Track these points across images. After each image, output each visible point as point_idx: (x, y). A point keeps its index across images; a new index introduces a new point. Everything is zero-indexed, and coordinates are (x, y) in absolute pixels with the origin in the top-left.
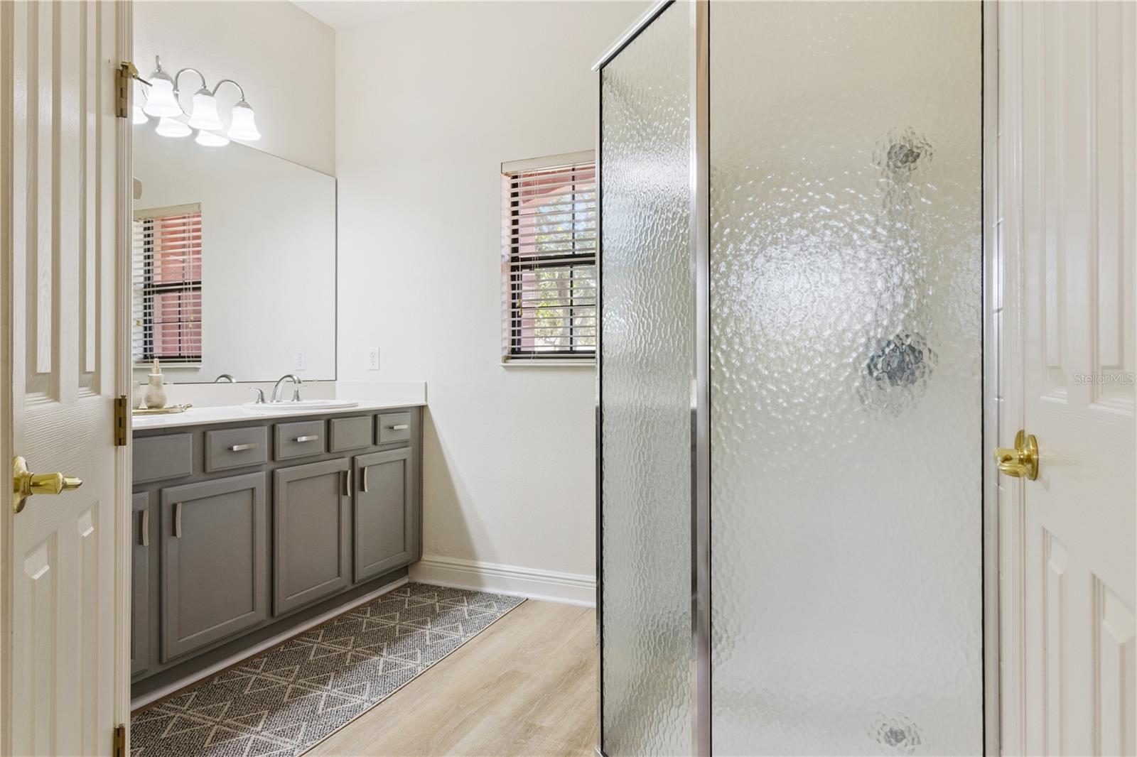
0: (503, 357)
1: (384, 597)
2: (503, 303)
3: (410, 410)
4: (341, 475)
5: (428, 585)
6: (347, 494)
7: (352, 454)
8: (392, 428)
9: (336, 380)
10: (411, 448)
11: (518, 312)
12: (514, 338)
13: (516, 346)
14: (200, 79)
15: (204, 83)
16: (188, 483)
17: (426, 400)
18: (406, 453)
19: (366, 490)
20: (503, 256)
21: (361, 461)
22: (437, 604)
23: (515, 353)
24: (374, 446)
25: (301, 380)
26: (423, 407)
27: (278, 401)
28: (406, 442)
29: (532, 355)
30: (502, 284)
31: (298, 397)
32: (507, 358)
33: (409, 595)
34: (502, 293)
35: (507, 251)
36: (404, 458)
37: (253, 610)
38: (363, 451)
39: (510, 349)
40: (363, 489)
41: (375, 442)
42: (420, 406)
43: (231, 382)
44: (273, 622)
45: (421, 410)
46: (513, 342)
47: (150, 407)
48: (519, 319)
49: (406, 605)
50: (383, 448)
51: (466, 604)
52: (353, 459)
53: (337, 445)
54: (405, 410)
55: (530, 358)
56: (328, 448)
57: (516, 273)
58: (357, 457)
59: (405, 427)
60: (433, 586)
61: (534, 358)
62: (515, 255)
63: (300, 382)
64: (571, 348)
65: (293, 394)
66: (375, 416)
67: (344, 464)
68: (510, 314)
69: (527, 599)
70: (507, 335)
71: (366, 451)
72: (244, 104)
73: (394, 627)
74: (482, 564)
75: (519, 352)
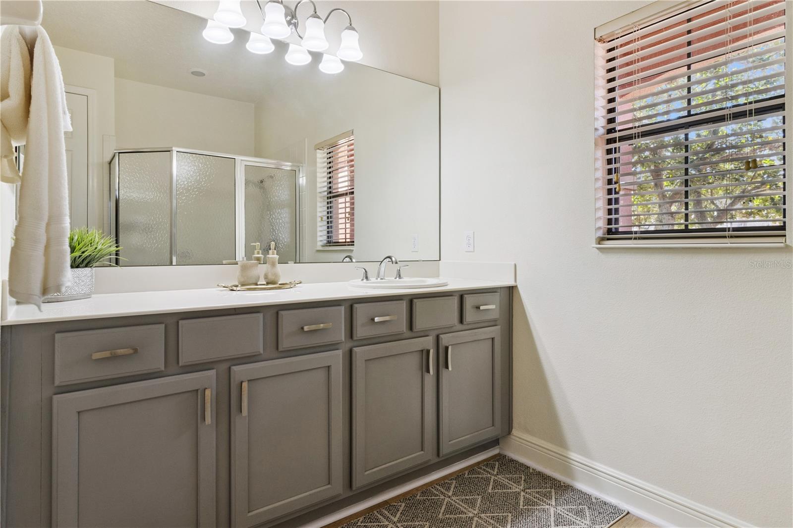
0: (596, 239)
1: (471, 469)
2: (597, 180)
3: (499, 291)
4: (425, 353)
5: (516, 462)
6: (429, 372)
7: (436, 332)
8: (478, 308)
9: (440, 260)
10: (500, 326)
11: (615, 188)
12: (610, 217)
13: (613, 226)
14: (313, 6)
15: (315, 9)
16: (258, 362)
17: (516, 281)
18: (495, 332)
19: (450, 369)
20: (596, 129)
21: (445, 339)
22: (522, 493)
23: (611, 233)
24: (460, 325)
25: (398, 260)
26: (512, 287)
27: (382, 279)
28: (495, 320)
29: (634, 236)
30: (596, 159)
31: (400, 276)
32: (601, 240)
33: (495, 473)
34: (596, 169)
35: (601, 123)
36: (493, 337)
37: (329, 484)
38: (449, 330)
39: (606, 230)
40: (447, 367)
41: (461, 321)
42: (510, 287)
43: (352, 262)
44: (351, 494)
45: (511, 290)
46: (610, 222)
47: (268, 283)
48: (616, 196)
49: (491, 488)
50: (470, 327)
51: (554, 503)
52: (438, 337)
53: (419, 324)
54: (494, 290)
55: (630, 239)
56: (411, 327)
57: (612, 146)
58: (441, 336)
59: (492, 307)
60: (522, 465)
61: (635, 239)
62: (611, 126)
63: (396, 263)
64: (686, 226)
65: (395, 273)
66: (462, 296)
67: (428, 342)
68: (606, 192)
69: (628, 513)
70: (602, 214)
71: (452, 330)
72: (351, 28)
73: (471, 519)
74: (574, 456)
75: (617, 232)
